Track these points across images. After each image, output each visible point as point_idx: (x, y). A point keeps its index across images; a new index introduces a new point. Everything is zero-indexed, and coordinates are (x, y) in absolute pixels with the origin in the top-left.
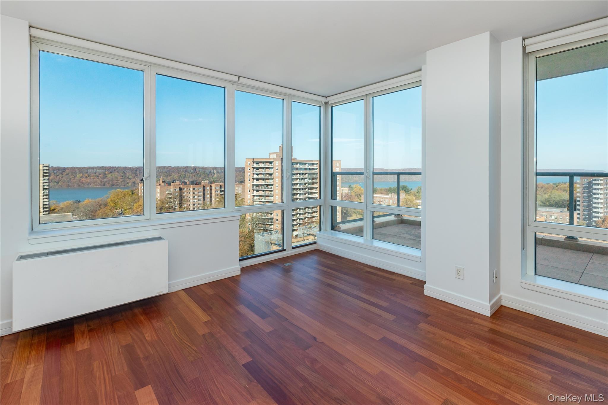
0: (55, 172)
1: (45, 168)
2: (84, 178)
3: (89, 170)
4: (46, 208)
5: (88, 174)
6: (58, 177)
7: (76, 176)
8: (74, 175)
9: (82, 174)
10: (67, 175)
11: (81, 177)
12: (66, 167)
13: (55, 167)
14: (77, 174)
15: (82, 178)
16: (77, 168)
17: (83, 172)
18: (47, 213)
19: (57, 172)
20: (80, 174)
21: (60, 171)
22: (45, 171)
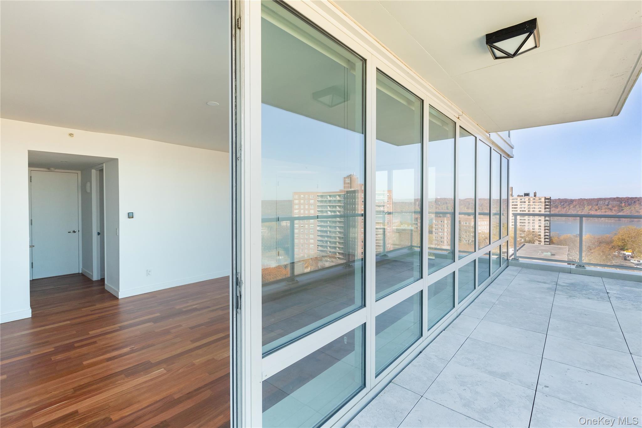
0: (562, 204)
1: (547, 200)
2: (593, 211)
3: (599, 202)
4: (547, 239)
5: (598, 207)
6: (565, 209)
7: (584, 209)
8: (582, 207)
9: (590, 207)
10: (574, 207)
11: (590, 210)
12: (573, 198)
13: (562, 199)
14: (585, 206)
15: (592, 211)
16: (585, 199)
17: (592, 205)
18: (548, 243)
19: (563, 205)
20: (588, 207)
21: (567, 203)
22: (547, 204)
